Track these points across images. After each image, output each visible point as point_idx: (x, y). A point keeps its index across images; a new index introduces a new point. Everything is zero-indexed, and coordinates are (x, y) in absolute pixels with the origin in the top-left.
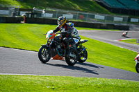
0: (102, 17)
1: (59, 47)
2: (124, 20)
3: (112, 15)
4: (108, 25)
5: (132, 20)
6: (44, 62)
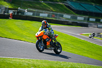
4: (73, 22)
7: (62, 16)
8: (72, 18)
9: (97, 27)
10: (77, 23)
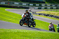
0: (17, 3)
1: (26, 20)
2: (27, 5)
3: (22, 2)
4: (20, 7)
5: (30, 5)
6: (21, 25)
7: (14, 3)
8: (20, 4)
9: (34, 9)
10: (22, 7)
